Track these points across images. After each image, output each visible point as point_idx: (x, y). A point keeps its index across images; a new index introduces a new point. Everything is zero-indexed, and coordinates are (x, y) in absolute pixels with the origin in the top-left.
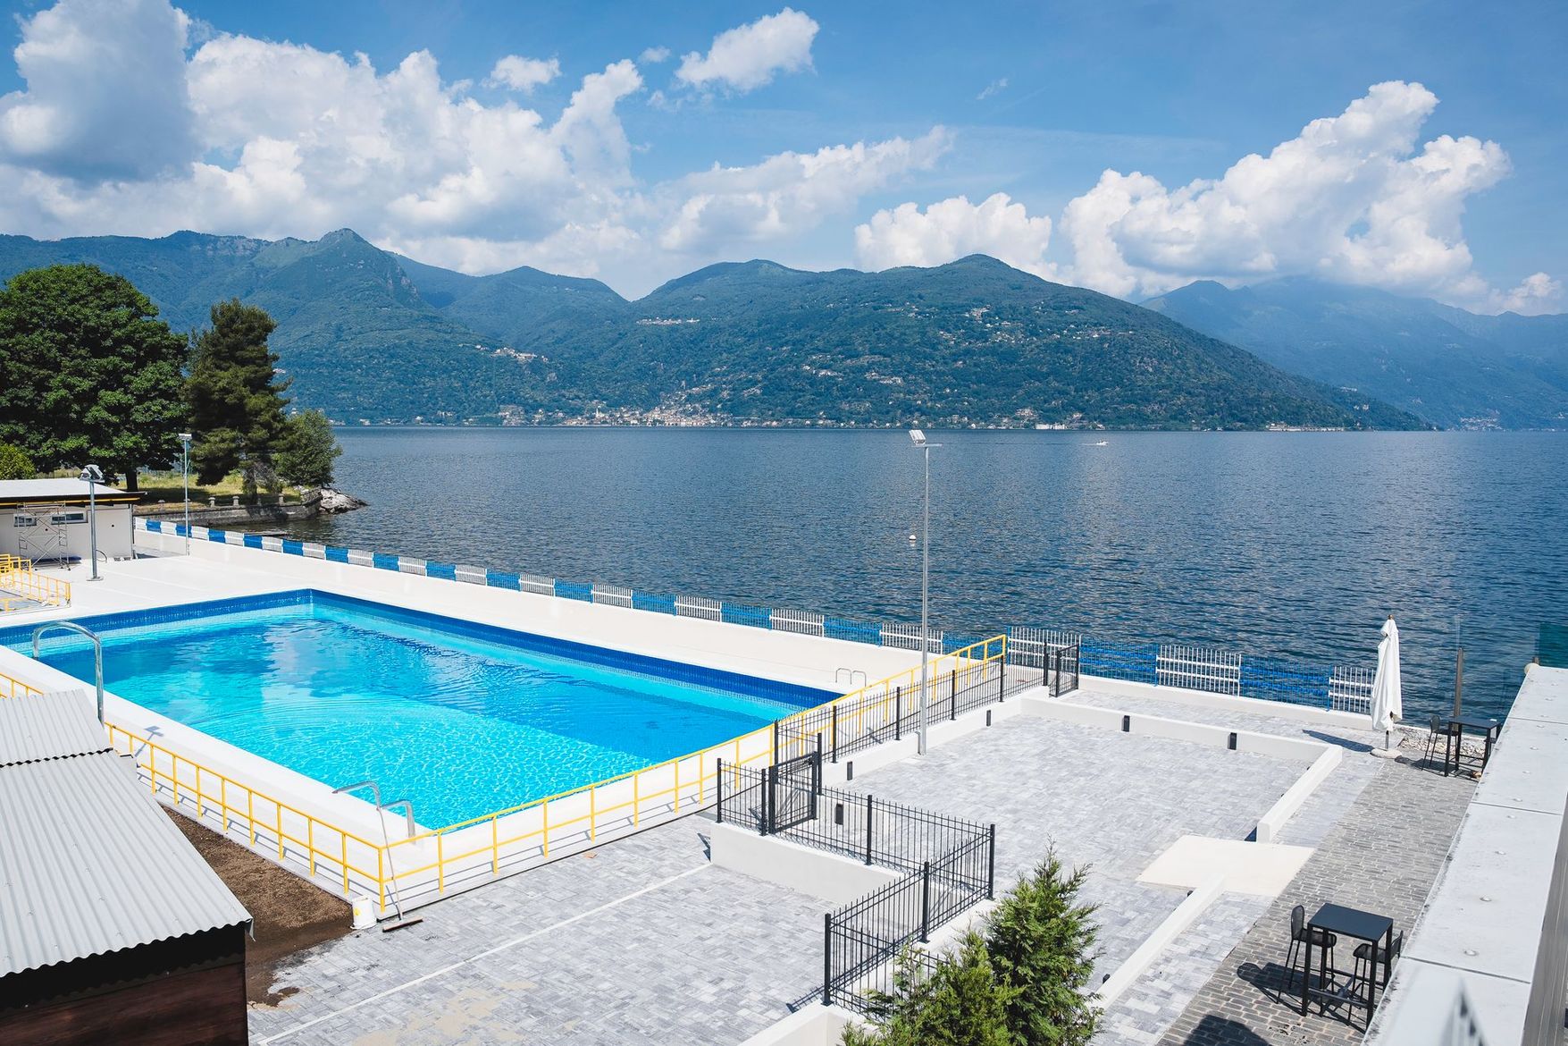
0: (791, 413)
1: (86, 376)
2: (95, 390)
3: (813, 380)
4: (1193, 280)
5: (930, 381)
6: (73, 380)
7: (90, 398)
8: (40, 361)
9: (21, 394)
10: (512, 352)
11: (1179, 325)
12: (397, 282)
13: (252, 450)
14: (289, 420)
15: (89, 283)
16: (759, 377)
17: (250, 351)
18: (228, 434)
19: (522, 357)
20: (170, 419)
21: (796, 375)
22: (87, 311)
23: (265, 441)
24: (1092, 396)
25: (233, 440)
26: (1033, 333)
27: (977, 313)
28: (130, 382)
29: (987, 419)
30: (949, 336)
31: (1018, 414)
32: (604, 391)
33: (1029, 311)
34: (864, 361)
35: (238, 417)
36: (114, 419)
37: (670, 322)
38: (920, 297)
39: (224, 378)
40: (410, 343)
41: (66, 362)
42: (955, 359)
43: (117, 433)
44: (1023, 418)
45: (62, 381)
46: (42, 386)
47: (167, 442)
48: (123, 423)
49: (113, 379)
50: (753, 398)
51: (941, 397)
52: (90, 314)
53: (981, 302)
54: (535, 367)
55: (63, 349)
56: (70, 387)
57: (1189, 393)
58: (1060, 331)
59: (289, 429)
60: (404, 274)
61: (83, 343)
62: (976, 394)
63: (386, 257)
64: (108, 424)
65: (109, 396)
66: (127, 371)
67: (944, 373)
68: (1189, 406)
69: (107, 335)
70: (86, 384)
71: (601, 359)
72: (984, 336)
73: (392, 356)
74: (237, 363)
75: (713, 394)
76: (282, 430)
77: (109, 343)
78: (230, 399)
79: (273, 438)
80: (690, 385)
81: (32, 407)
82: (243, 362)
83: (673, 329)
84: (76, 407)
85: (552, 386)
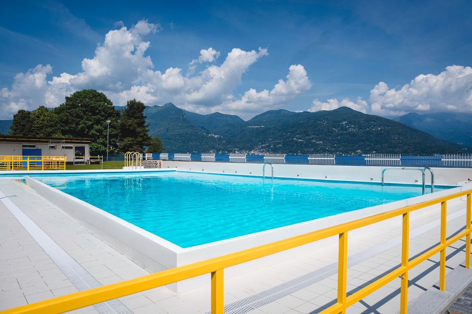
0: (290, 152)
1: (90, 121)
2: (92, 125)
3: (296, 142)
4: (408, 113)
5: (330, 143)
6: (87, 122)
7: (90, 127)
8: (78, 116)
9: (72, 126)
10: (213, 135)
11: (405, 126)
12: (183, 116)
13: (137, 144)
14: (149, 136)
15: (93, 94)
16: (281, 141)
17: (138, 115)
18: (130, 139)
19: (216, 136)
20: (114, 134)
21: (292, 141)
22: (92, 102)
23: (141, 142)
24: (379, 146)
25: (132, 141)
26: (361, 128)
27: (344, 123)
28: (103, 123)
29: (347, 153)
30: (335, 129)
31: (356, 152)
32: (238, 146)
33: (359, 122)
34: (311, 137)
35: (133, 134)
36: (98, 134)
37: (257, 127)
38: (327, 119)
39: (130, 122)
40: (186, 133)
41: (85, 117)
42: (338, 136)
43: (98, 138)
44: (358, 153)
45: (83, 122)
46: (78, 124)
47: (112, 141)
48: (100, 135)
49: (98, 122)
50: (280, 147)
51: (334, 147)
52: (93, 104)
53: (345, 120)
54: (219, 139)
55: (84, 112)
56: (85, 124)
57: (408, 145)
58: (369, 128)
59: (149, 138)
60: (185, 114)
61: (90, 111)
62: (344, 146)
63: (180, 110)
64: (96, 135)
65: (97, 127)
66: (102, 120)
67: (335, 140)
68: (408, 148)
69: (97, 109)
70: (90, 123)
71: (238, 137)
72: (346, 129)
73: (181, 136)
74: (134, 118)
75: (268, 146)
76: (147, 138)
77: (97, 111)
78: (131, 128)
79: (144, 140)
80: (262, 144)
81: (75, 130)
82: (136, 118)
83: (257, 128)
84: (87, 130)
85: (224, 144)
